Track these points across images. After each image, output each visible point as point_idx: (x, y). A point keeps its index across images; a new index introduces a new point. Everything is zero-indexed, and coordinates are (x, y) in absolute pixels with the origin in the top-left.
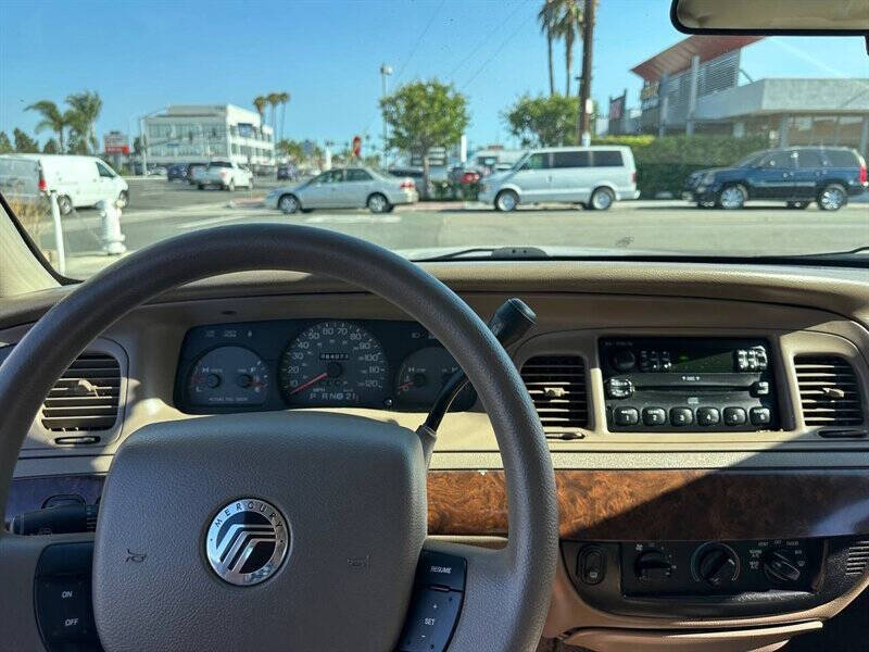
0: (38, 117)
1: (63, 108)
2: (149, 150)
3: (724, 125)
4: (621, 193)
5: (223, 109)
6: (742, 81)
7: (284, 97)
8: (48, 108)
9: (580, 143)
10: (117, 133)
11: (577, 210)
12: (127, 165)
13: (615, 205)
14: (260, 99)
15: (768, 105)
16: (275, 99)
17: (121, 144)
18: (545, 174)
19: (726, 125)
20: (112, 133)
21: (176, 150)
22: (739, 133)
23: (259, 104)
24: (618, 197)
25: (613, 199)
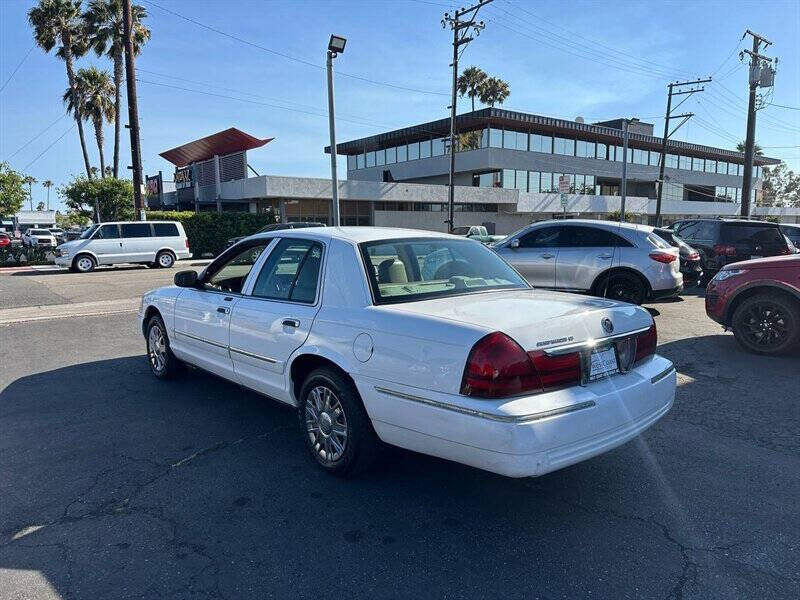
3: (243, 204)
4: (179, 254)
6: (251, 175)
9: (139, 218)
11: (144, 268)
13: (176, 263)
15: (270, 193)
18: (115, 242)
19: (244, 205)
22: (253, 210)
24: (178, 258)
25: (174, 259)
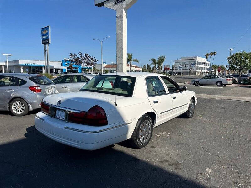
0: (152, 62)
1: (157, 60)
2: (175, 69)
5: (196, 57)
7: (215, 53)
8: (154, 60)
10: (168, 65)
12: (169, 73)
14: (207, 54)
16: (211, 54)
17: (168, 68)
20: (166, 65)
21: (182, 69)
23: (207, 56)
